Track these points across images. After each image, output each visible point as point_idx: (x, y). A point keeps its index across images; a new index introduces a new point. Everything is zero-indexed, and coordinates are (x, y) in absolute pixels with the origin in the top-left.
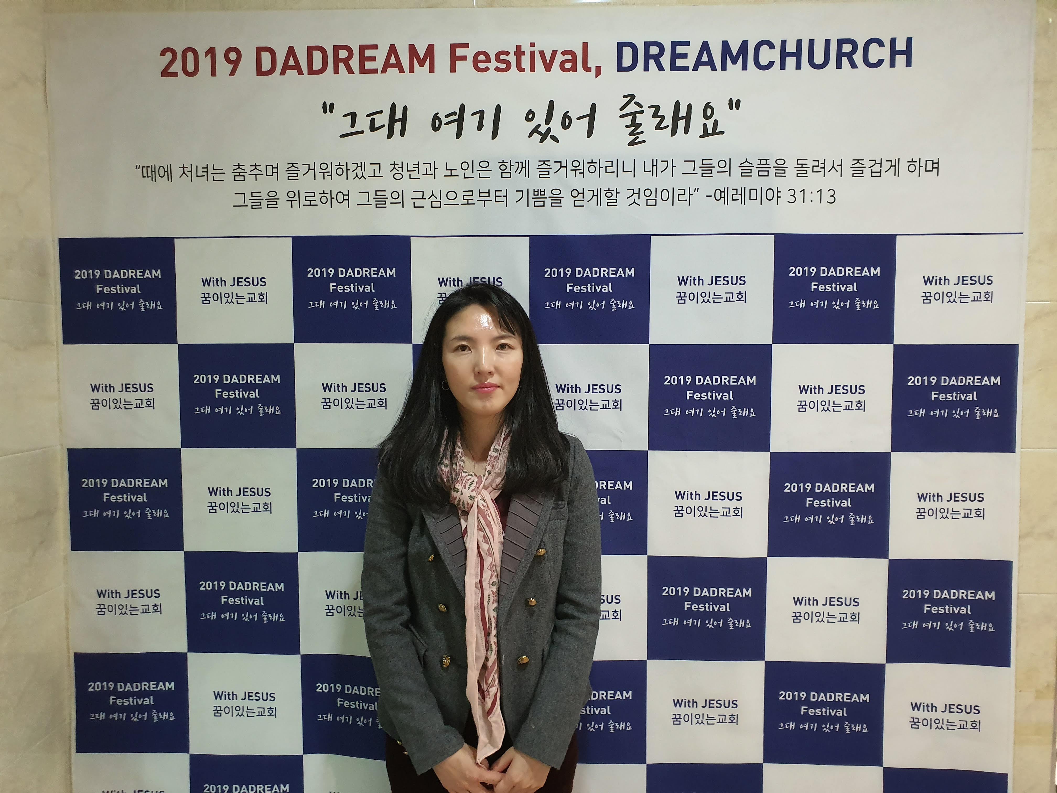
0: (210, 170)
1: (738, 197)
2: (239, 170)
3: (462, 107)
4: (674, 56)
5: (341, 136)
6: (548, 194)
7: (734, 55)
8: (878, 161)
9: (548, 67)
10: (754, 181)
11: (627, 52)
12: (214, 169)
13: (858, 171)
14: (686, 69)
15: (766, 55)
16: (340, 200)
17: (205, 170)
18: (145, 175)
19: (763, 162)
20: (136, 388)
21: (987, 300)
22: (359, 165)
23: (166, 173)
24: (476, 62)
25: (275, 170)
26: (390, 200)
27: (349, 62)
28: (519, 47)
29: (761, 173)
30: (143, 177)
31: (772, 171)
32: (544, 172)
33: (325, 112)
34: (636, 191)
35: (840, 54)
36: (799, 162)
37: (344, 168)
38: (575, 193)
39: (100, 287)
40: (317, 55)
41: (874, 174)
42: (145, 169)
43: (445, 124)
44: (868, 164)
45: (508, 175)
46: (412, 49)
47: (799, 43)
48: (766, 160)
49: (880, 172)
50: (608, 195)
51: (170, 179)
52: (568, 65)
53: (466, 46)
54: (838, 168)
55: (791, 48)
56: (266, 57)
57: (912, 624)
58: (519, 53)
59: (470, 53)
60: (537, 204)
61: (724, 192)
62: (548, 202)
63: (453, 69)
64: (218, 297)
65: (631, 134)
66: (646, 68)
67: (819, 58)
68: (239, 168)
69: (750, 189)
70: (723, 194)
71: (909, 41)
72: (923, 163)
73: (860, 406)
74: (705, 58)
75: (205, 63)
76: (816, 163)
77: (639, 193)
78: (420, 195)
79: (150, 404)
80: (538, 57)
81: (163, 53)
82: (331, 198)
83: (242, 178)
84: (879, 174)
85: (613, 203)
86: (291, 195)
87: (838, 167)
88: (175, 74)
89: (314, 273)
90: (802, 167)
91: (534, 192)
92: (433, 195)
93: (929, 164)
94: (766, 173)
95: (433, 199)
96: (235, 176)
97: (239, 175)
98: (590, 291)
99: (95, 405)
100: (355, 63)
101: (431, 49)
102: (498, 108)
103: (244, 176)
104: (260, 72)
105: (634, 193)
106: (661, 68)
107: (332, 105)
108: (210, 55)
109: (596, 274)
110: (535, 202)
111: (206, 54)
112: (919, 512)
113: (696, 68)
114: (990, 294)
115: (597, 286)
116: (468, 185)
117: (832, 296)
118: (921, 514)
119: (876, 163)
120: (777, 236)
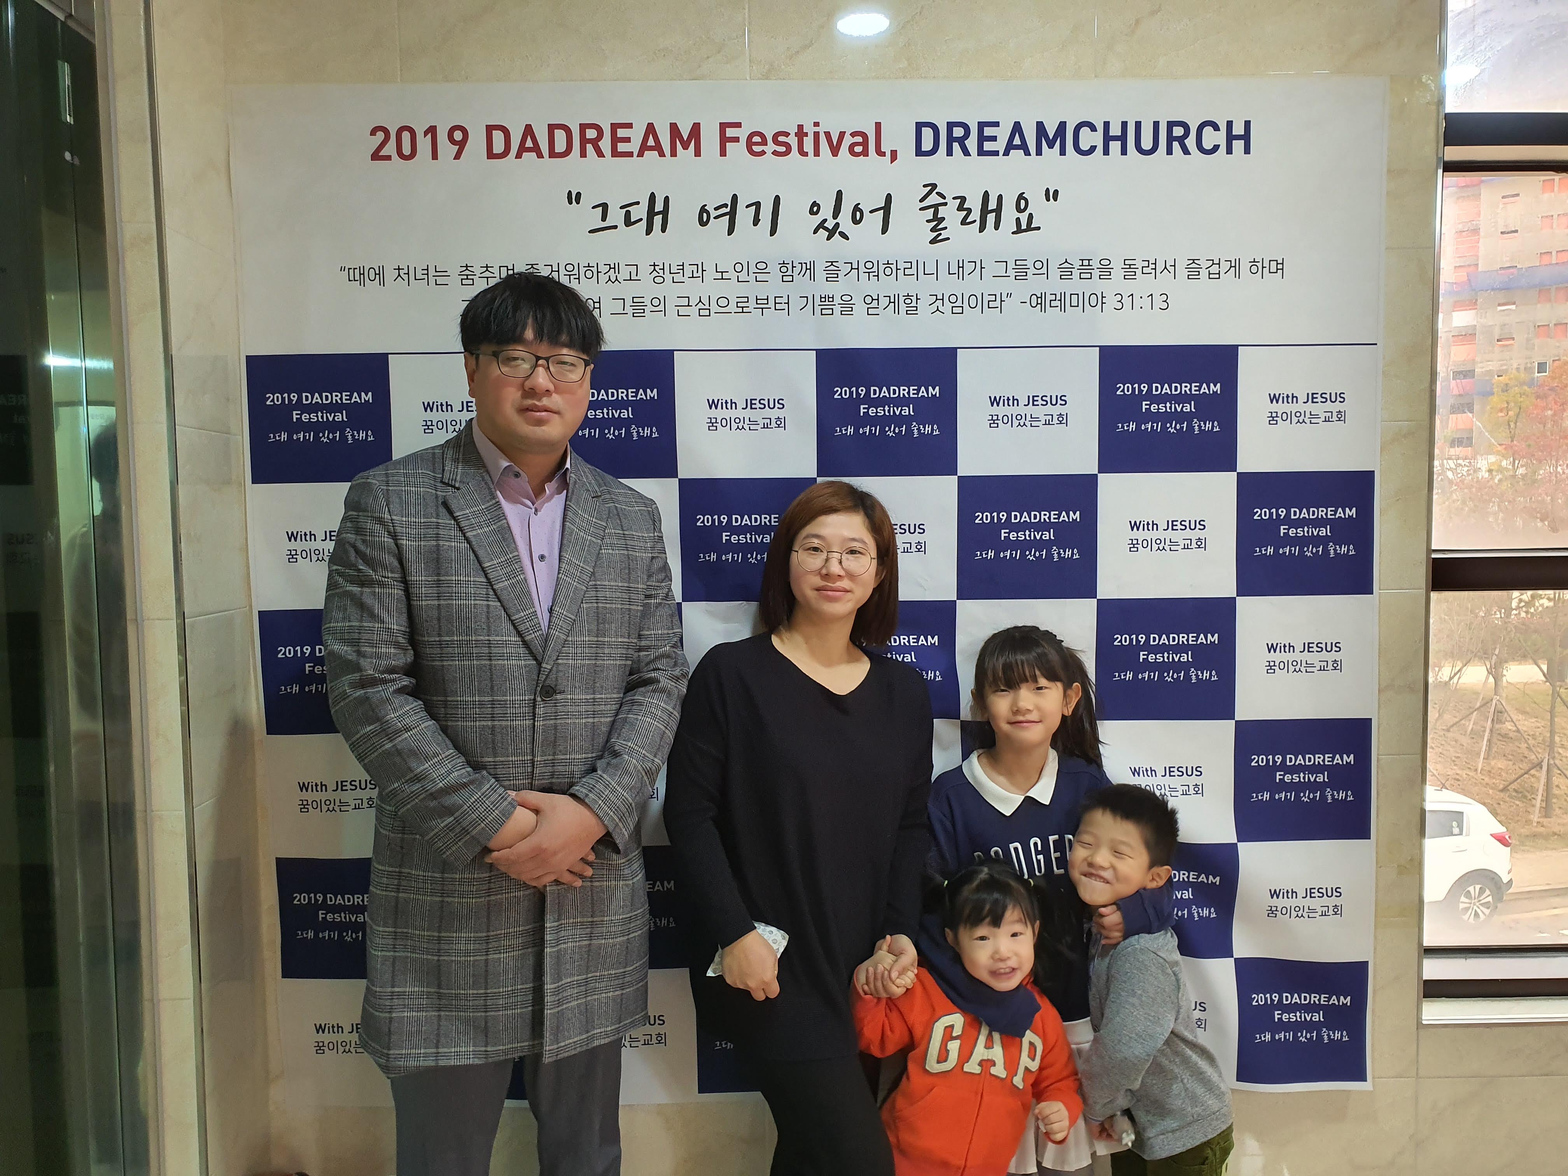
0: (432, 272)
1: (1058, 303)
2: (467, 272)
3: (735, 198)
4: (982, 139)
5: (590, 232)
6: (837, 300)
7: (1051, 138)
8: (1216, 261)
9: (835, 151)
10: (1075, 285)
11: (927, 133)
12: (436, 271)
13: (1193, 272)
14: (996, 153)
15: (1087, 138)
17: (426, 272)
18: (352, 278)
19: (1086, 262)
21: (1340, 421)
22: (612, 266)
23: (378, 276)
24: (750, 144)
26: (649, 308)
27: (599, 143)
28: (800, 127)
29: (1083, 276)
30: (349, 280)
31: (1096, 273)
32: (832, 275)
33: (570, 203)
34: (940, 297)
35: (1170, 139)
36: (1127, 262)
37: (595, 270)
38: (868, 300)
39: (297, 414)
40: (560, 135)
41: (1211, 276)
42: (351, 271)
43: (715, 218)
44: (1205, 264)
45: (790, 278)
46: (674, 128)
47: (1124, 125)
48: (1089, 260)
49: (1219, 274)
50: (907, 301)
51: (382, 283)
52: (859, 149)
53: (738, 125)
54: (1171, 269)
55: (1115, 131)
56: (498, 136)
57: (1262, 796)
58: (801, 133)
59: (742, 134)
60: (824, 312)
61: (1041, 298)
62: (837, 309)
63: (723, 153)
64: (443, 425)
66: (950, 153)
67: (1147, 144)
68: (467, 269)
69: (1071, 294)
70: (1039, 299)
71: (1247, 124)
72: (1266, 264)
73: (1201, 544)
74: (1017, 141)
75: (424, 144)
76: (1146, 264)
77: (943, 299)
78: (684, 302)
80: (823, 139)
81: (373, 132)
83: (471, 282)
84: (1217, 276)
85: (912, 311)
87: (1171, 267)
88: (388, 158)
90: (1130, 268)
91: (821, 298)
92: (700, 301)
93: (1274, 264)
94: (1089, 276)
95: (700, 306)
96: (462, 279)
97: (467, 279)
98: (888, 414)
99: (292, 557)
100: (605, 144)
101: (696, 128)
102: (777, 200)
103: (473, 279)
104: (491, 155)
105: (937, 299)
106: (966, 153)
107: (579, 195)
108: (430, 134)
109: (894, 393)
110: (822, 309)
111: (426, 134)
112: (1269, 666)
113: (1006, 153)
114: (1343, 414)
115: (895, 408)
116: (742, 290)
117: (1167, 417)
118: (1271, 667)
119: (1213, 264)
120: (1102, 349)
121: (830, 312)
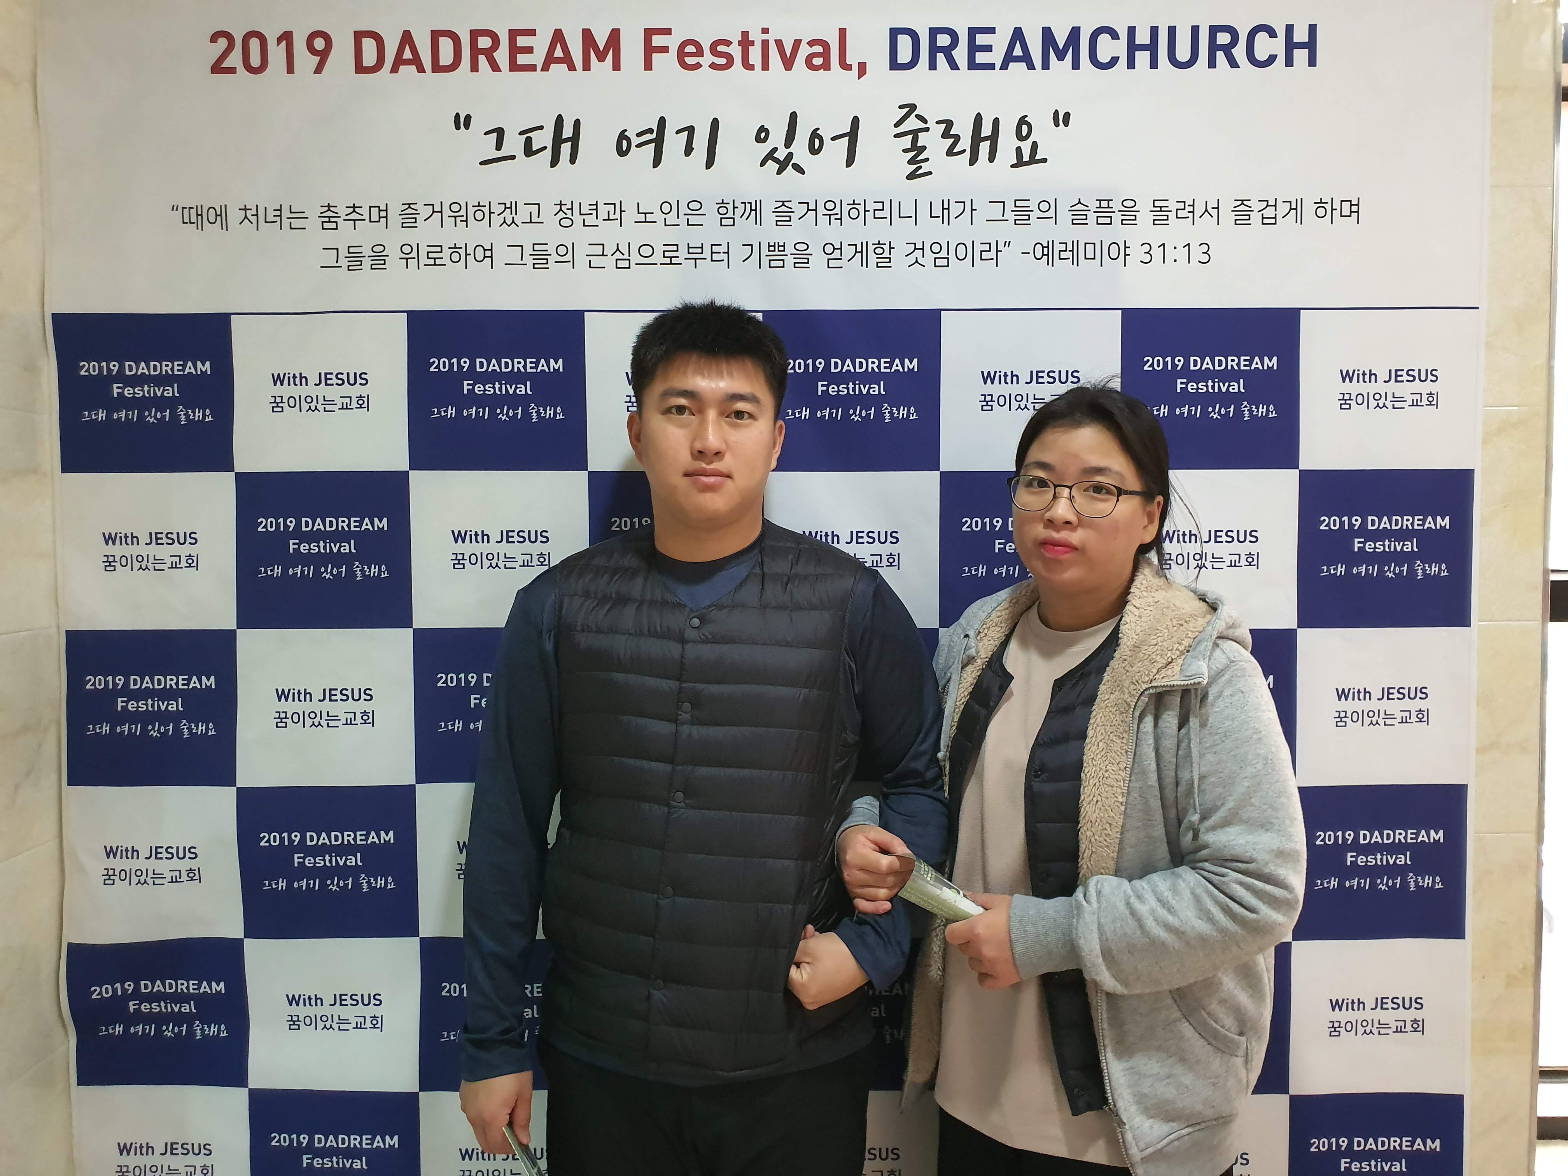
0: (286, 213)
1: (1069, 254)
2: (329, 214)
3: (662, 122)
4: (973, 48)
5: (481, 163)
6: (790, 249)
7: (1061, 47)
8: (1272, 202)
9: (788, 63)
10: (1091, 232)
11: (905, 42)
12: (291, 212)
13: (1242, 216)
14: (991, 66)
15: (1107, 48)
16: (480, 258)
17: (278, 213)
18: (187, 220)
19: (1105, 203)
20: (172, 539)
21: (1431, 405)
22: (508, 205)
23: (219, 218)
24: (681, 55)
25: (383, 214)
26: (554, 257)
27: (494, 54)
28: (745, 34)
29: (1101, 220)
30: (184, 223)
31: (1117, 217)
32: (784, 215)
33: (458, 127)
34: (919, 246)
35: (1214, 48)
36: (1157, 204)
37: (486, 210)
38: (829, 249)
39: (118, 388)
40: (446, 45)
41: (1265, 221)
42: (186, 211)
43: (639, 146)
44: (1257, 206)
45: (731, 222)
46: (587, 35)
47: (1154, 30)
48: (1108, 201)
49: (1275, 218)
50: (878, 251)
51: (225, 226)
52: (818, 61)
53: (667, 32)
54: (1214, 212)
55: (1143, 38)
56: (369, 46)
57: (1329, 883)
58: (746, 42)
59: (673, 42)
60: (773, 264)
61: (1048, 247)
62: (789, 260)
63: (648, 66)
64: (296, 403)
65: (911, 162)
66: (933, 66)
67: (1183, 53)
68: (329, 210)
69: (1086, 244)
70: (1046, 250)
71: (1313, 29)
72: (1337, 205)
73: (1252, 560)
74: (1018, 51)
75: (277, 53)
76: (1181, 206)
77: (923, 249)
78: (598, 250)
79: (192, 562)
80: (773, 48)
81: (214, 38)
82: (467, 255)
83: (334, 226)
84: (1273, 221)
85: (884, 262)
86: (407, 249)
87: (1213, 210)
88: (232, 71)
89: (439, 365)
90: (1161, 211)
91: (769, 246)
92: (618, 249)
93: (1346, 205)
94: (1108, 220)
95: (618, 255)
96: (323, 222)
97: (329, 222)
98: (852, 393)
99: (110, 564)
100: (502, 56)
101: (615, 35)
102: (715, 123)
103: (336, 222)
104: (360, 68)
105: (915, 249)
106: (954, 66)
107: (468, 118)
108: (284, 43)
109: (861, 367)
110: (770, 261)
111: (279, 40)
112: (1339, 717)
113: (1004, 66)
114: (1435, 396)
115: (862, 386)
116: (672, 236)
117: (1208, 399)
118: (1341, 719)
119: (1268, 206)
120: (1124, 310)
121: (780, 264)
